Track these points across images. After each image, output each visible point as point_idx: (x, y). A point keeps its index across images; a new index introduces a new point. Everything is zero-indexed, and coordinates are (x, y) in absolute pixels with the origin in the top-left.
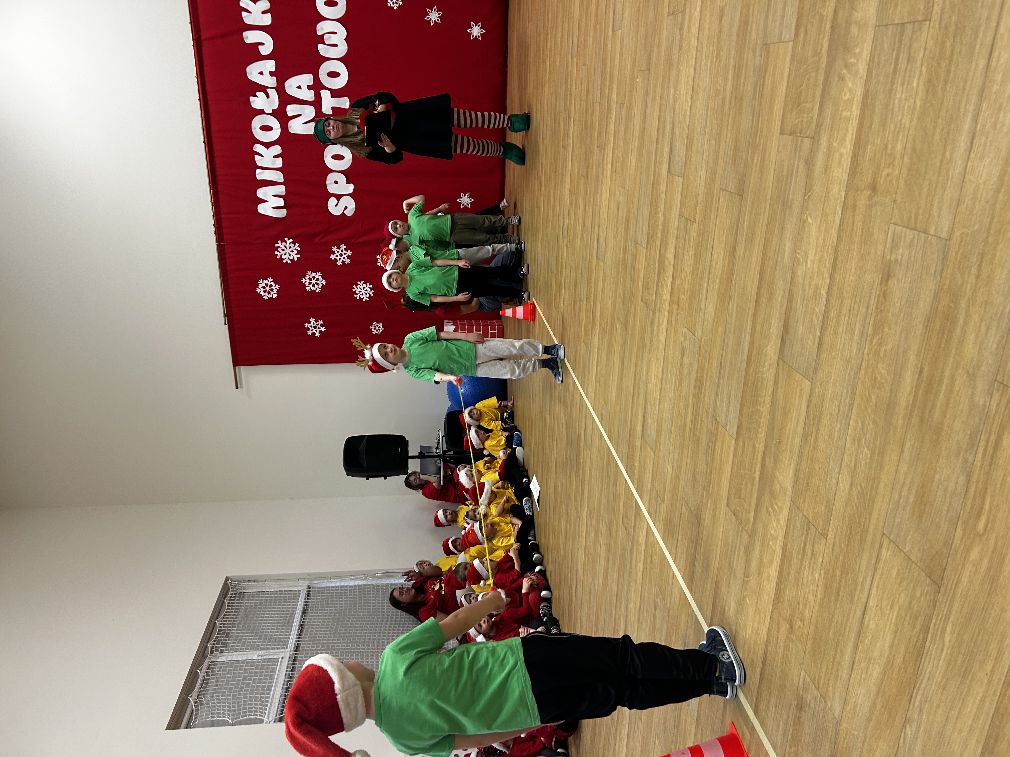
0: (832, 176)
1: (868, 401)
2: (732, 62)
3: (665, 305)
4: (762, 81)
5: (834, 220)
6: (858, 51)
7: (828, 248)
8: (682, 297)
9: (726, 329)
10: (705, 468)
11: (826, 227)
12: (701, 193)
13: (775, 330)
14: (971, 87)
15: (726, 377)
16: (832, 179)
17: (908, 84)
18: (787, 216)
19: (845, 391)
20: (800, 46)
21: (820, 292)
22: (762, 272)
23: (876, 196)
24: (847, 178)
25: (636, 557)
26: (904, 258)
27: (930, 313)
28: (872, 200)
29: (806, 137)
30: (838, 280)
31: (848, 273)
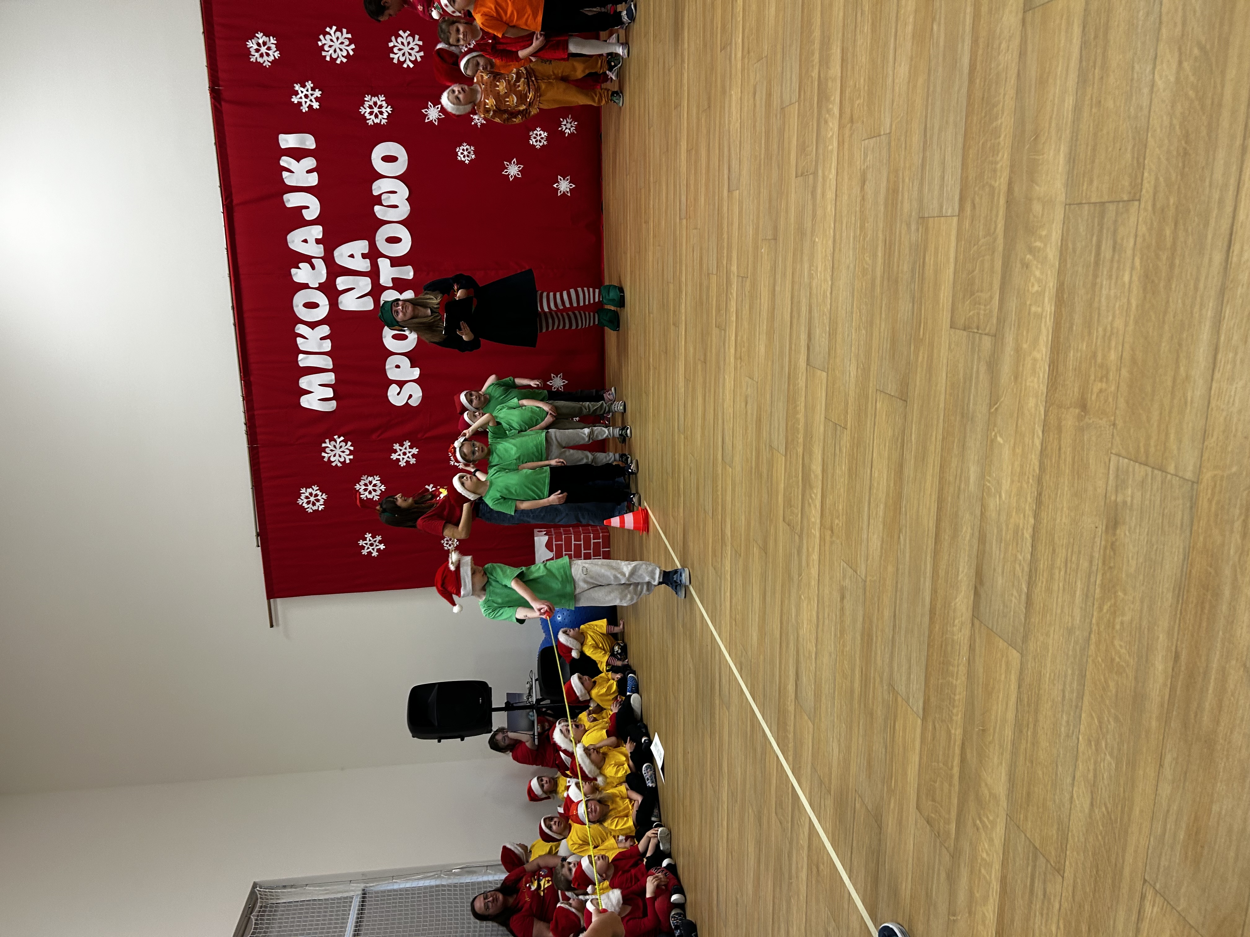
0: (1025, 385)
1: (1104, 689)
2: (880, 235)
3: (815, 530)
4: (922, 260)
5: (1033, 442)
6: (1044, 233)
7: (1028, 478)
8: (837, 521)
9: (897, 569)
10: (884, 752)
11: (1023, 450)
12: (852, 394)
13: (965, 579)
14: (1205, 288)
15: (903, 632)
16: (1025, 389)
17: (1117, 278)
19: (1070, 672)
20: (967, 224)
21: (1023, 534)
22: (941, 501)
23: (1087, 417)
24: (1045, 391)
25: (797, 863)
26: (1135, 501)
27: (1181, 578)
28: (1082, 421)
29: (986, 334)
30: (1045, 521)
31: (1059, 513)
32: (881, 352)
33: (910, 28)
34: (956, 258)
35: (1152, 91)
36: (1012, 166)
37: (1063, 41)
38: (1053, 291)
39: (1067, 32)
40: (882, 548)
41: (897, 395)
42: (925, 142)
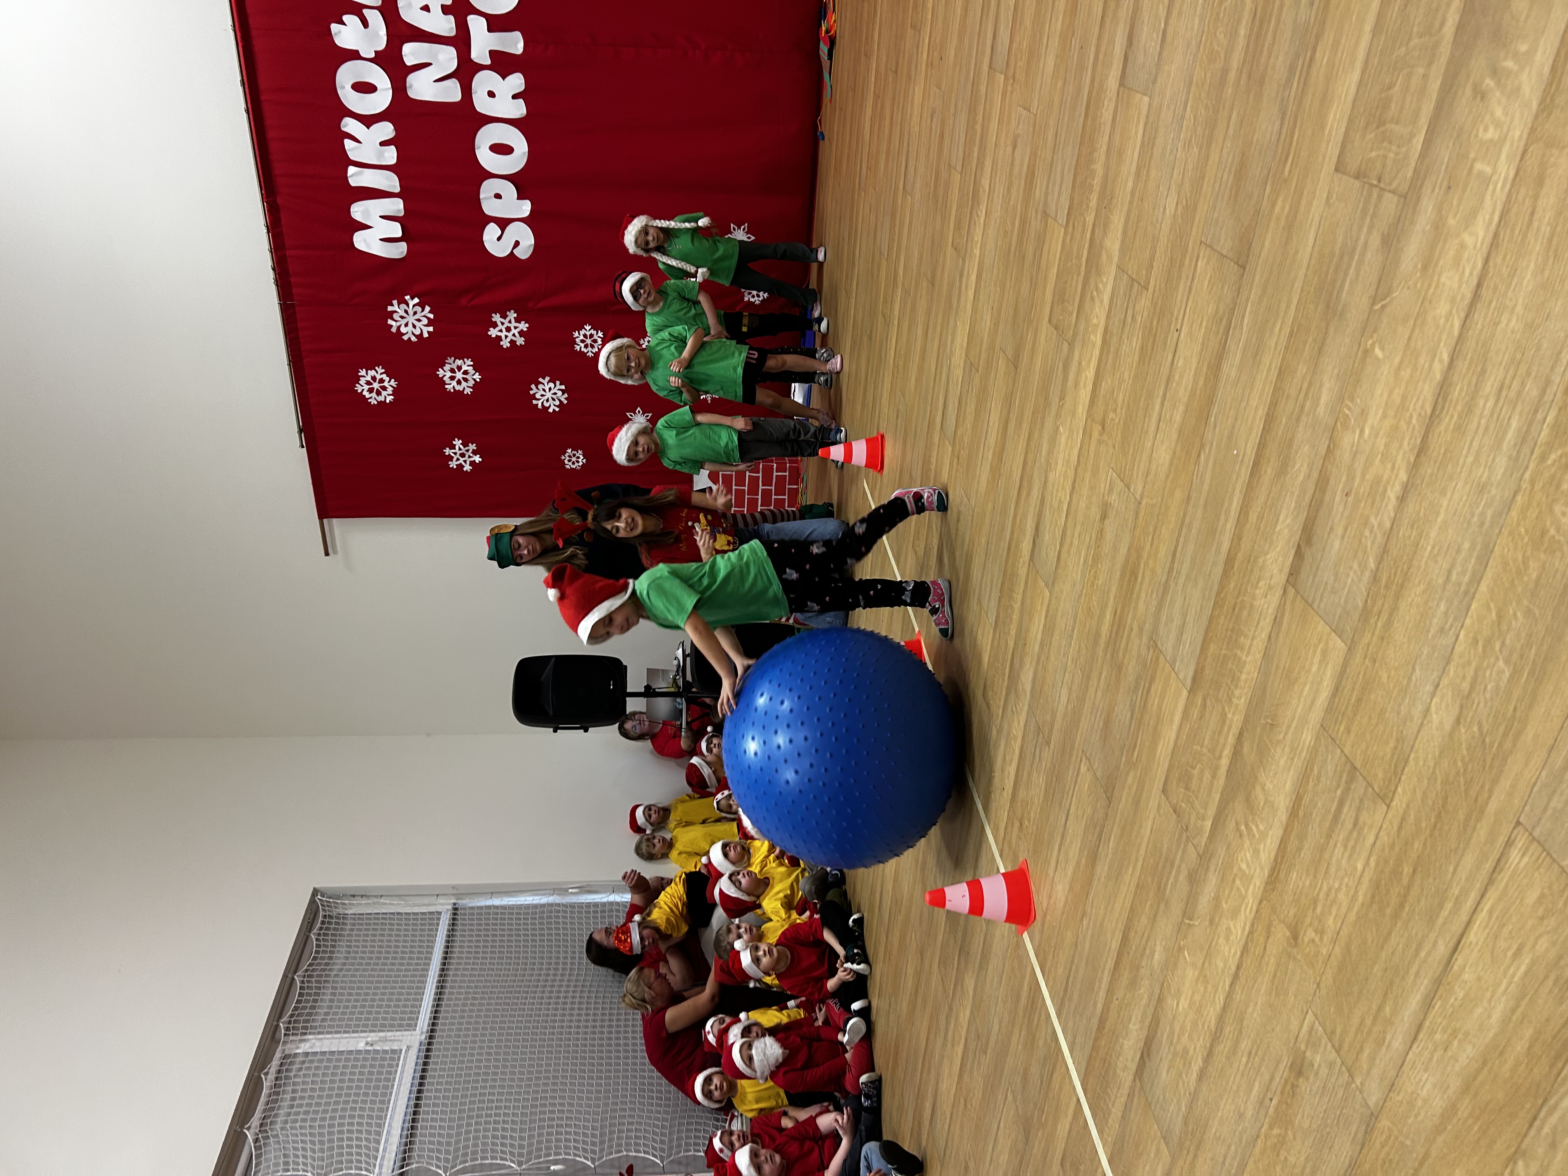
0: (1439, 280)
5: (1431, 366)
7: (1411, 417)
9: (1189, 498)
13: (1286, 531)
15: (1181, 581)
16: (1437, 286)
18: (1331, 330)
21: (1385, 491)
29: (1390, 191)
32: (1217, 186)
34: (1366, 62)
40: (1171, 464)
41: (1230, 255)
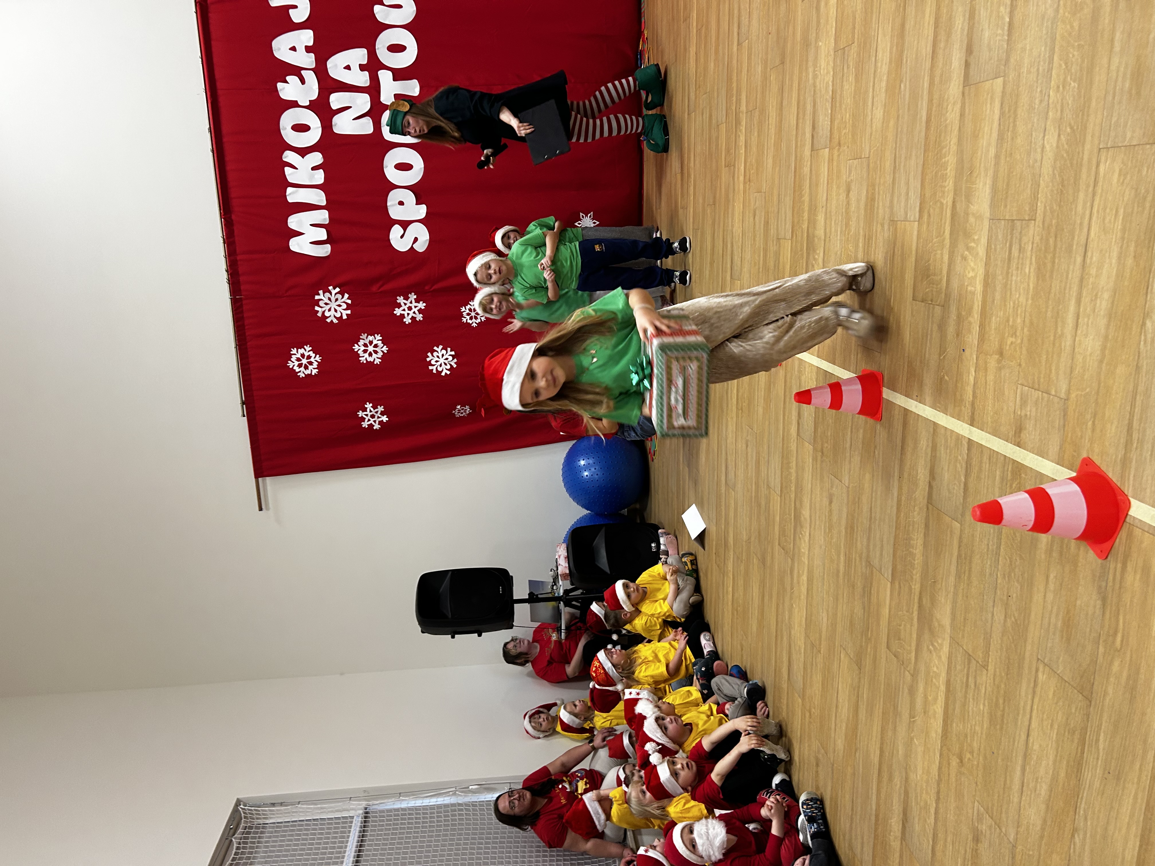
33: (884, 84)
35: (1042, 151)
36: (955, 191)
37: (988, 111)
38: (982, 277)
39: (991, 104)
42: (895, 167)
